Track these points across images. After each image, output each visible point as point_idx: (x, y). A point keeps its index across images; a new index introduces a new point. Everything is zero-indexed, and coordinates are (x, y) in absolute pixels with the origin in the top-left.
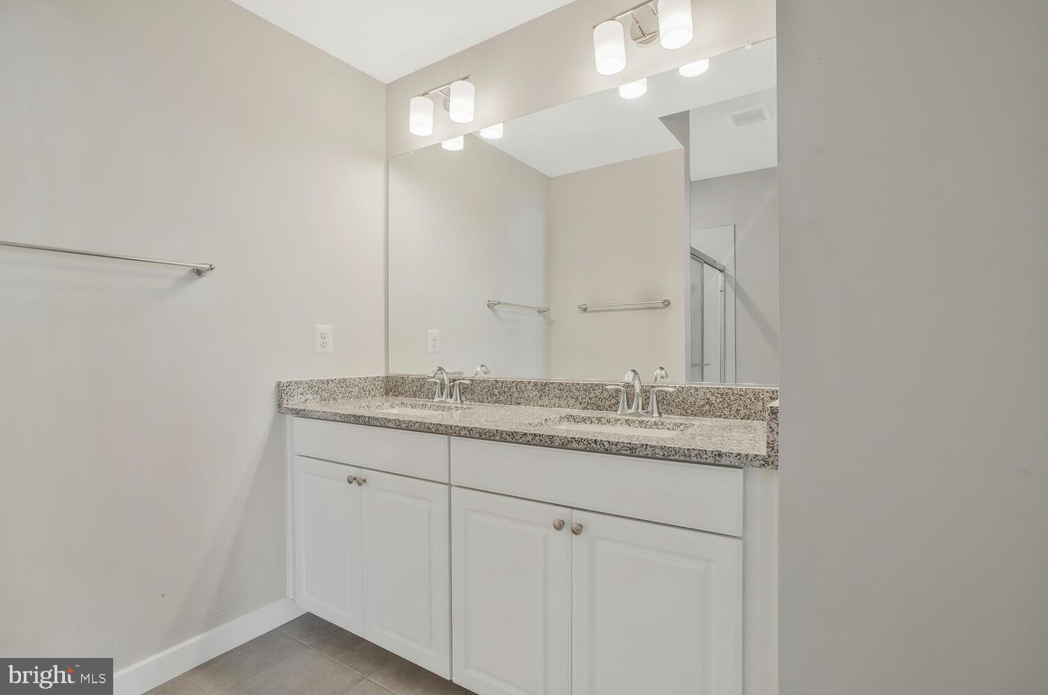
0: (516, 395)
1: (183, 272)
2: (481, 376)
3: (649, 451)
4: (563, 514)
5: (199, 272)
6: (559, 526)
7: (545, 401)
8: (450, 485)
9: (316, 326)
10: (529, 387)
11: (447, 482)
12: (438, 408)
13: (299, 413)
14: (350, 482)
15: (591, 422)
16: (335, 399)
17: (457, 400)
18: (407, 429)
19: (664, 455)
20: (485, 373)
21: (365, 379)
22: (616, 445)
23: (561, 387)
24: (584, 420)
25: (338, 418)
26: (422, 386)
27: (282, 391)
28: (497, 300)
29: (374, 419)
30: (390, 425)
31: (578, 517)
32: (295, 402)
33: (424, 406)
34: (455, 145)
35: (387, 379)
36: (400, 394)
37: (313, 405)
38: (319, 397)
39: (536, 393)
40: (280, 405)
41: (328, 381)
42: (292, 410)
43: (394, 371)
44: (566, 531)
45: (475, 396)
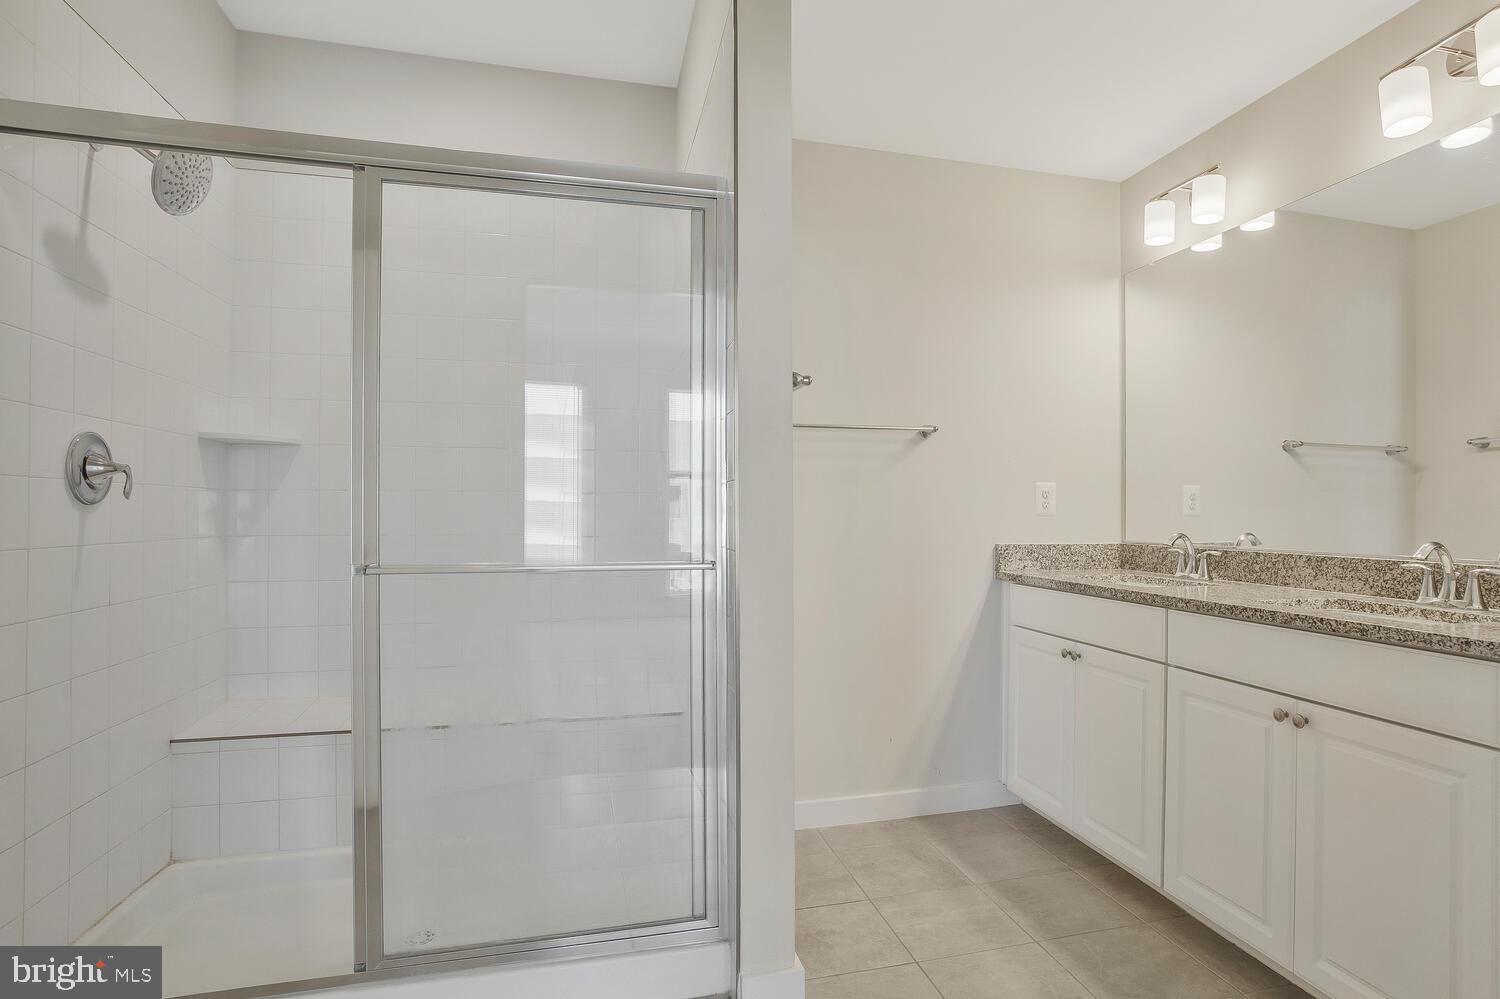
0: (1283, 572)
1: (911, 435)
2: (1247, 547)
3: (1382, 634)
4: (1286, 704)
5: (925, 434)
6: (1281, 716)
7: (1322, 582)
8: (1166, 664)
9: (1039, 483)
10: (1301, 563)
11: (1163, 661)
12: (1178, 584)
13: (1016, 579)
14: (1064, 656)
15: (1372, 611)
16: (1057, 568)
17: (1203, 576)
18: (1123, 599)
19: (1400, 640)
20: (1254, 544)
21: (1095, 547)
22: (1345, 625)
23: (1344, 564)
24: (1363, 607)
25: (1054, 586)
26: (1165, 557)
27: (1000, 555)
28: (1298, 440)
29: (1090, 587)
30: (1106, 594)
31: (1304, 709)
32: (1013, 568)
33: (1161, 581)
34: (1213, 244)
35: (1123, 547)
36: (1138, 567)
37: (1033, 572)
38: (1039, 564)
39: (1309, 570)
40: (997, 570)
41: (1049, 546)
42: (1009, 575)
43: (1133, 538)
44: (1287, 724)
45: (1229, 572)
